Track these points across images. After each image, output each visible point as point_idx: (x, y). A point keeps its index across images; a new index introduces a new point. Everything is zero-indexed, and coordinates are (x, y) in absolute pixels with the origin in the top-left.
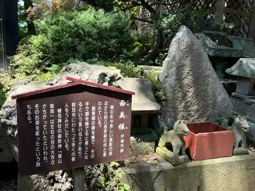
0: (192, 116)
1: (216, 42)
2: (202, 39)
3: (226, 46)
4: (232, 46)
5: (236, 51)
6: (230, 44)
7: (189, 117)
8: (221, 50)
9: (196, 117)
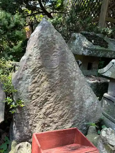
0: (55, 123)
1: (92, 42)
2: (78, 38)
3: (101, 47)
4: (107, 47)
5: (111, 51)
6: (105, 45)
7: (51, 124)
8: (96, 50)
9: (60, 123)
